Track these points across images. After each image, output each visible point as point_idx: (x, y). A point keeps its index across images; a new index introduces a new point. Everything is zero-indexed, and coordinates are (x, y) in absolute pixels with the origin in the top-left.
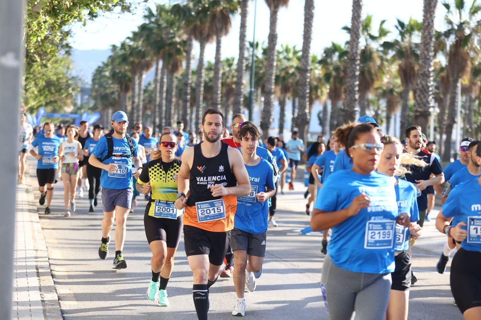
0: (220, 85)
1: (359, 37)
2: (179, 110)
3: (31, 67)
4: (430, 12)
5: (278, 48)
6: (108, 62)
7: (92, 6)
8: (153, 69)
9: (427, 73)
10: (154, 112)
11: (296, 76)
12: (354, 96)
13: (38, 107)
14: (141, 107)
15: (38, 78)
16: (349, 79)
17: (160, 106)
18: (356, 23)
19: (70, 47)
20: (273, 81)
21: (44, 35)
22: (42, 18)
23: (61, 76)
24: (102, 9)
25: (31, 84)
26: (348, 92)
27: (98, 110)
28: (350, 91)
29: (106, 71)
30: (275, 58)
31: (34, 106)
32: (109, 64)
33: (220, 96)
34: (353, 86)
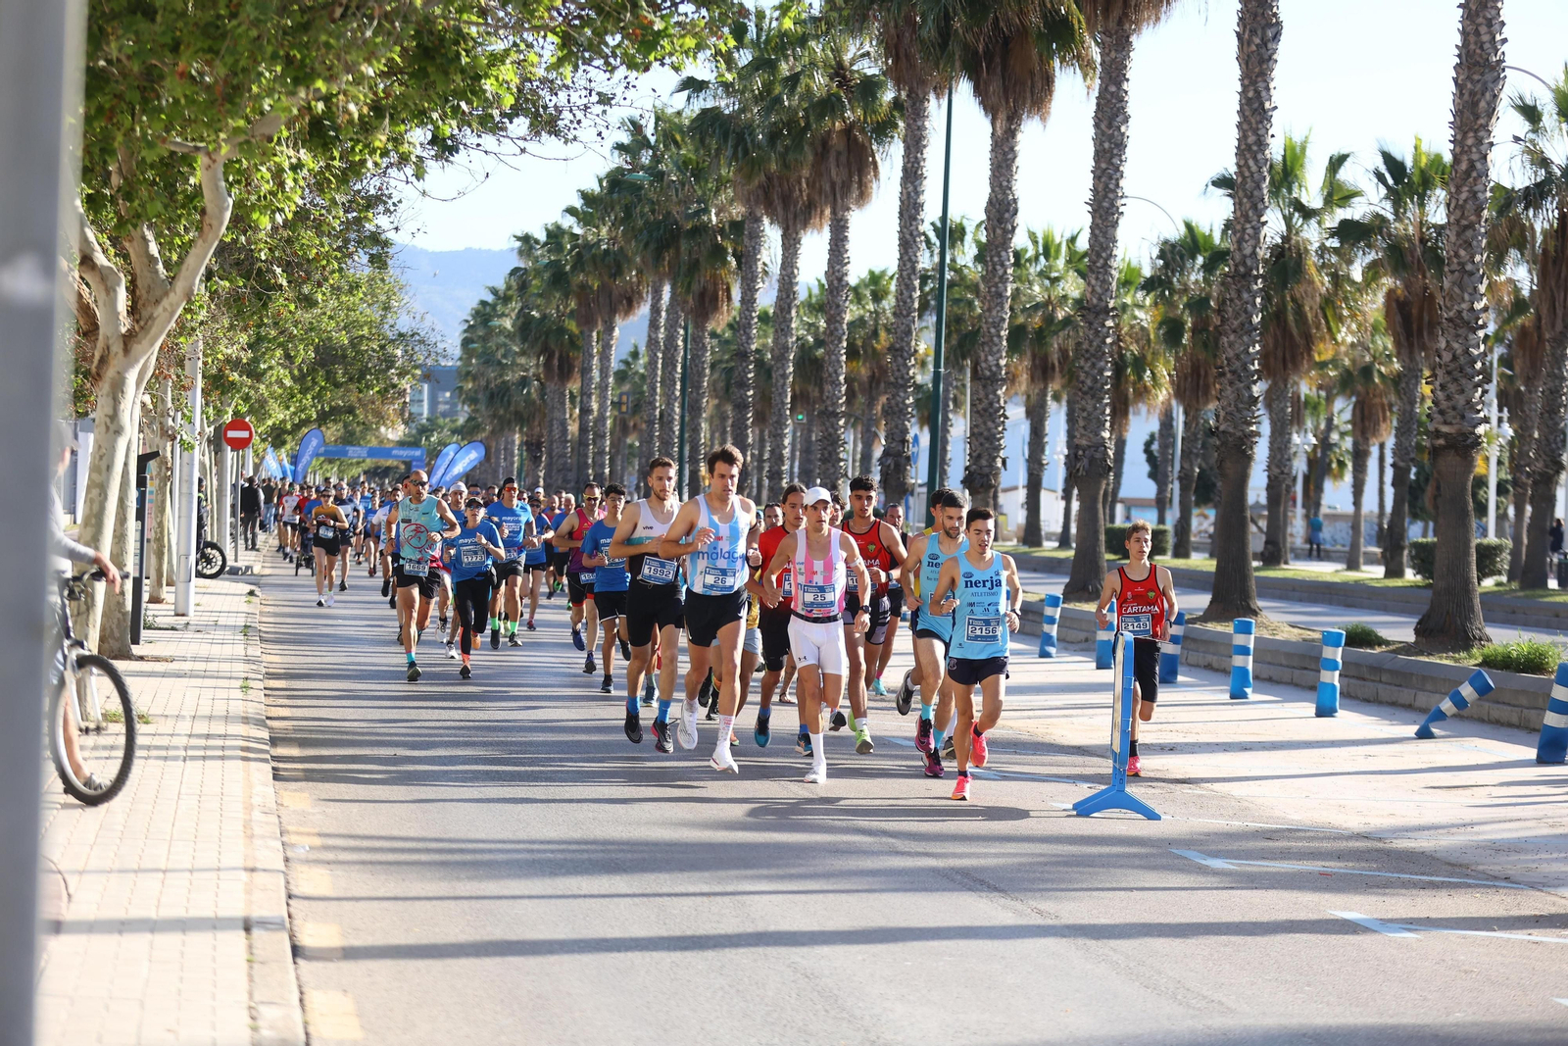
0: (844, 358)
1: (1260, 206)
2: (724, 433)
3: (265, 306)
4: (1476, 131)
5: (1020, 240)
6: (509, 288)
7: (435, 116)
8: (644, 310)
9: (1465, 314)
10: (647, 440)
11: (1076, 328)
12: (1249, 388)
13: (297, 427)
14: (609, 422)
15: (292, 337)
16: (1232, 337)
17: (665, 420)
18: (1251, 163)
19: (386, 243)
20: (1005, 343)
21: (293, 208)
22: (286, 155)
23: (365, 331)
24: (470, 126)
25: (272, 357)
26: (1229, 375)
27: (483, 435)
28: (1233, 372)
29: (503, 315)
30: (1010, 271)
31: (284, 421)
32: (510, 293)
33: (844, 389)
34: (1244, 358)
